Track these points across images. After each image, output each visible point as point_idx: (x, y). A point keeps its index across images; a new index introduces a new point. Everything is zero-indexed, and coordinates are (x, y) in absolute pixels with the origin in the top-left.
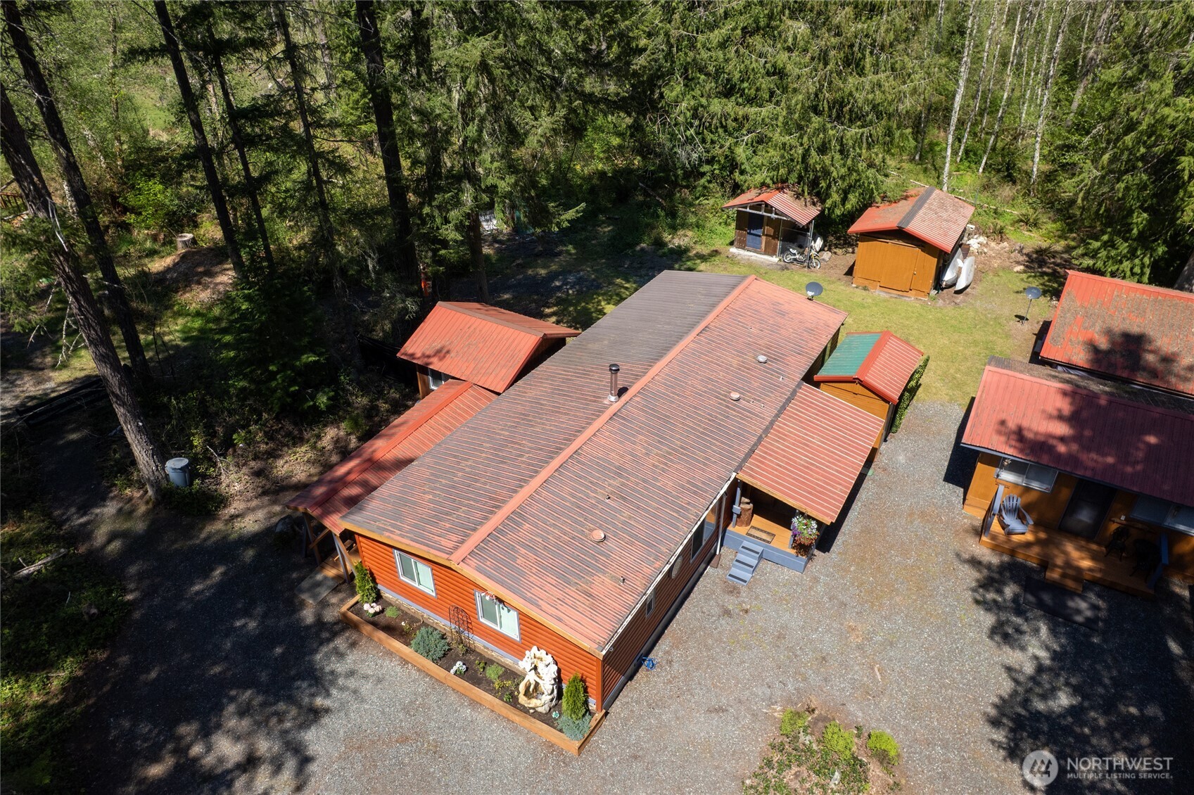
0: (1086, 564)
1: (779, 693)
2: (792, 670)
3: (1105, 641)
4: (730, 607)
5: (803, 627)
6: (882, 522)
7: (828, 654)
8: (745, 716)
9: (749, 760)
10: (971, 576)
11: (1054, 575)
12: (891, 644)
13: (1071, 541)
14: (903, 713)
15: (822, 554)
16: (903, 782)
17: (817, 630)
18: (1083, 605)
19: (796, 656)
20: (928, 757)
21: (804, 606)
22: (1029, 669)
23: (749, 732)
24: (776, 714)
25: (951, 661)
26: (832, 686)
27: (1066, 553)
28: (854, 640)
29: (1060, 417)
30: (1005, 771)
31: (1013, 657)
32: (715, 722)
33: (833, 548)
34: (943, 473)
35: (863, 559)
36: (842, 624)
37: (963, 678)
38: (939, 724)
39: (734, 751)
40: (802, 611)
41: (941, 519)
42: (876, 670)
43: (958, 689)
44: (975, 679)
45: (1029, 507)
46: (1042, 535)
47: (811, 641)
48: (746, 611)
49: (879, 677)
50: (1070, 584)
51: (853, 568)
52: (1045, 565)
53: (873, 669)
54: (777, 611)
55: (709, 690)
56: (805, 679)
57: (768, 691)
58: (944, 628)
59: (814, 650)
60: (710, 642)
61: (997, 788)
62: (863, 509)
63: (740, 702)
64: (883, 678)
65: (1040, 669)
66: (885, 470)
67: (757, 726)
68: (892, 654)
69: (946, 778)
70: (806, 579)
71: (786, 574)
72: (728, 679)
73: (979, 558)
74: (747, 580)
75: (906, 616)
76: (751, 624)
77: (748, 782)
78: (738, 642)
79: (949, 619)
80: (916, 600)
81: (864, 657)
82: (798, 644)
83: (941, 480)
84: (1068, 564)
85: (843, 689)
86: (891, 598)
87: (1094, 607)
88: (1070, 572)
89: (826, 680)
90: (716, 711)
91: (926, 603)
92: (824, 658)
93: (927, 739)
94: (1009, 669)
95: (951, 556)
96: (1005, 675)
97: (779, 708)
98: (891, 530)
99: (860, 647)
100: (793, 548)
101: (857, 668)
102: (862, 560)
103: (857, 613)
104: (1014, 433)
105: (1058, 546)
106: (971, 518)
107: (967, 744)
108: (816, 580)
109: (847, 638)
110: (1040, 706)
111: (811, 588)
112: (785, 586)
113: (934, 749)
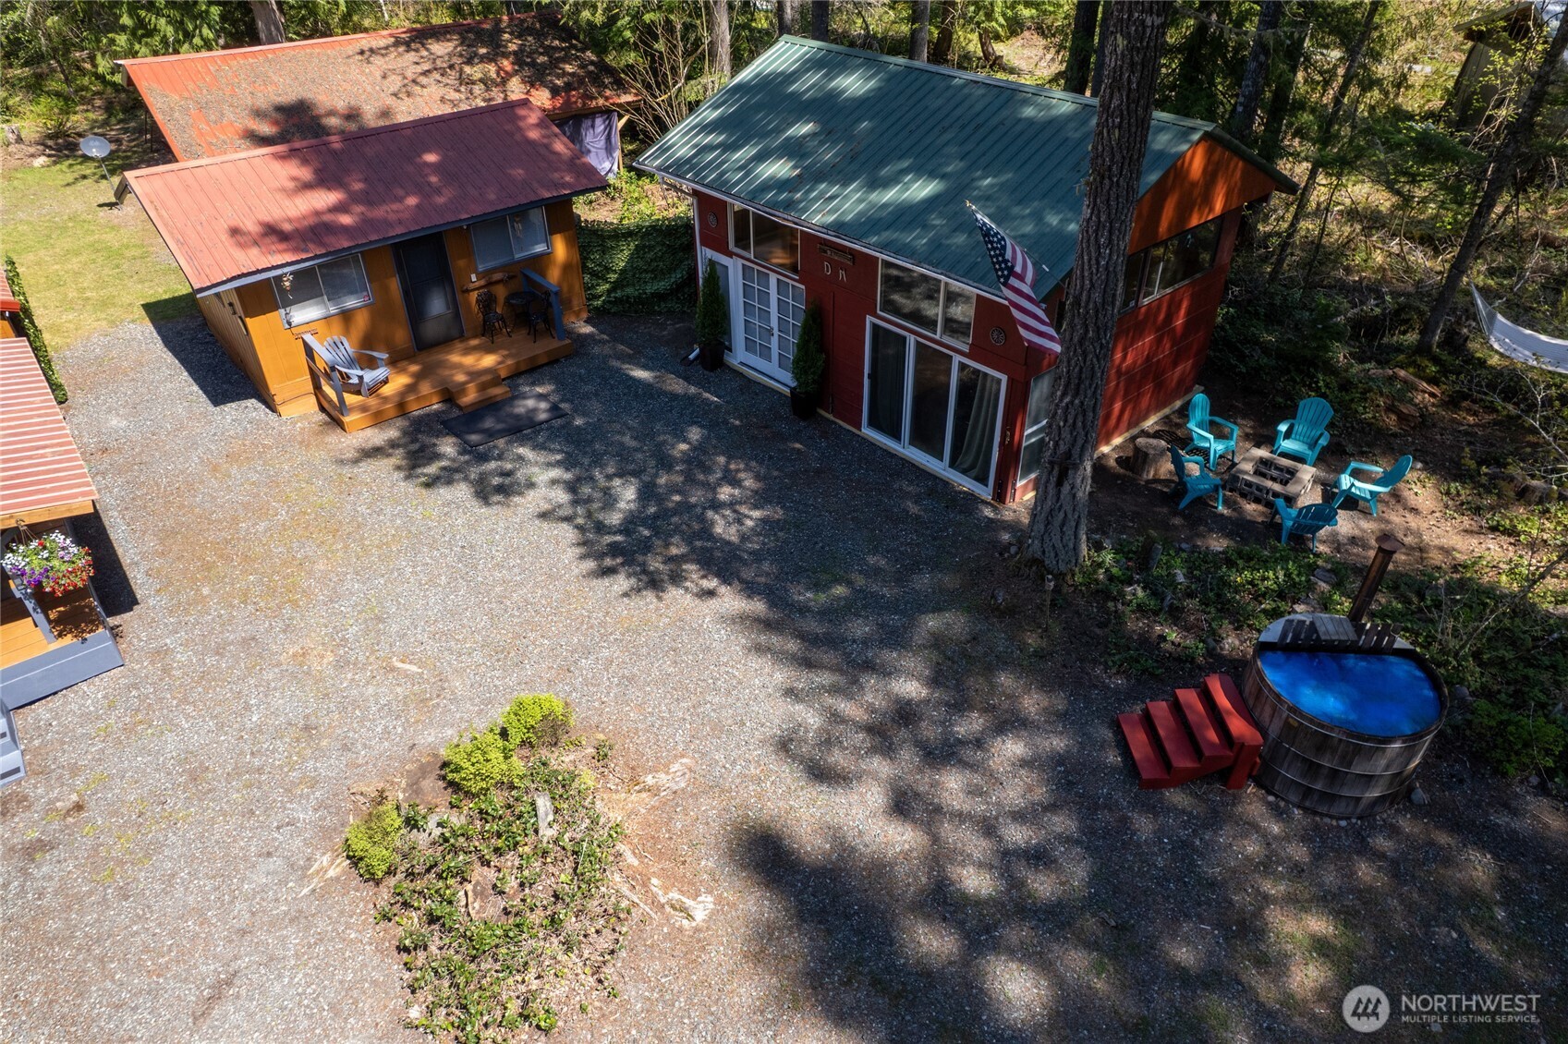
0: (489, 361)
1: (298, 842)
2: (277, 795)
3: (584, 414)
4: (34, 835)
5: (220, 726)
6: (181, 507)
7: (307, 717)
8: (283, 939)
9: (375, 983)
10: (384, 471)
11: (470, 397)
12: (379, 619)
13: (449, 352)
14: (497, 673)
15: (127, 616)
16: (601, 737)
17: (247, 707)
18: (531, 403)
19: (260, 770)
20: (586, 683)
21: (185, 700)
22: (562, 496)
23: (320, 949)
24: (332, 873)
25: (475, 567)
26: (365, 746)
27: (459, 366)
28: (323, 662)
29: (307, 186)
30: (668, 607)
31: (531, 502)
32: (236, 1018)
33: (139, 594)
34: (203, 398)
35: (209, 567)
36: (279, 664)
37: (510, 569)
38: (549, 638)
39: (332, 1007)
40: (189, 709)
41: (264, 446)
42: (399, 665)
43: (520, 584)
44: (522, 558)
45: (368, 342)
46: (414, 368)
47: (259, 729)
48: (79, 807)
49: (414, 668)
50: (497, 391)
51: (206, 591)
52: (449, 396)
53: (393, 669)
54: (143, 751)
55: (154, 993)
56: (314, 783)
57: (276, 863)
58: (420, 542)
59: (278, 734)
60: (53, 925)
61: (683, 629)
62: (128, 514)
63: (243, 932)
64: (420, 664)
65: (572, 487)
66: (105, 450)
67: (321, 925)
68: (395, 628)
69: (632, 679)
70: (144, 667)
71: (93, 693)
72: (174, 933)
73: (370, 445)
74: (19, 763)
75: (357, 573)
76: (116, 813)
77: (415, 1013)
78: (121, 863)
79: (413, 529)
80: (346, 547)
81: (363, 669)
82: (242, 753)
83: (211, 408)
84: (474, 375)
85: (386, 731)
86: (310, 573)
87: (541, 397)
88: (484, 378)
89: (345, 748)
90: (216, 997)
91: (363, 538)
92: (307, 728)
93: (560, 667)
94: (544, 516)
95: (331, 469)
96: (545, 525)
97: (326, 860)
98: (207, 505)
99: (342, 664)
100: (60, 635)
101: (371, 690)
102: (209, 569)
103: (285, 631)
104: (265, 235)
105: (442, 364)
106: (303, 417)
107: (603, 624)
108: (162, 653)
109: (308, 673)
110: (615, 519)
111: (166, 670)
112: (111, 707)
113: (581, 669)
